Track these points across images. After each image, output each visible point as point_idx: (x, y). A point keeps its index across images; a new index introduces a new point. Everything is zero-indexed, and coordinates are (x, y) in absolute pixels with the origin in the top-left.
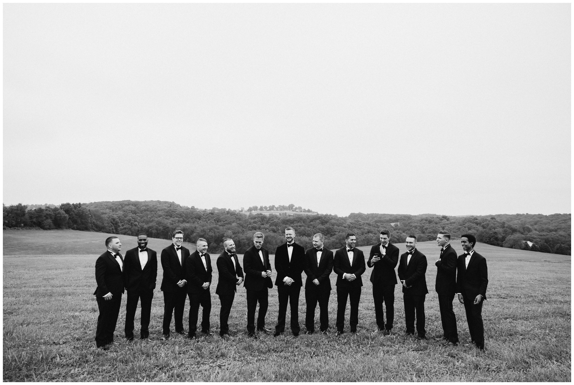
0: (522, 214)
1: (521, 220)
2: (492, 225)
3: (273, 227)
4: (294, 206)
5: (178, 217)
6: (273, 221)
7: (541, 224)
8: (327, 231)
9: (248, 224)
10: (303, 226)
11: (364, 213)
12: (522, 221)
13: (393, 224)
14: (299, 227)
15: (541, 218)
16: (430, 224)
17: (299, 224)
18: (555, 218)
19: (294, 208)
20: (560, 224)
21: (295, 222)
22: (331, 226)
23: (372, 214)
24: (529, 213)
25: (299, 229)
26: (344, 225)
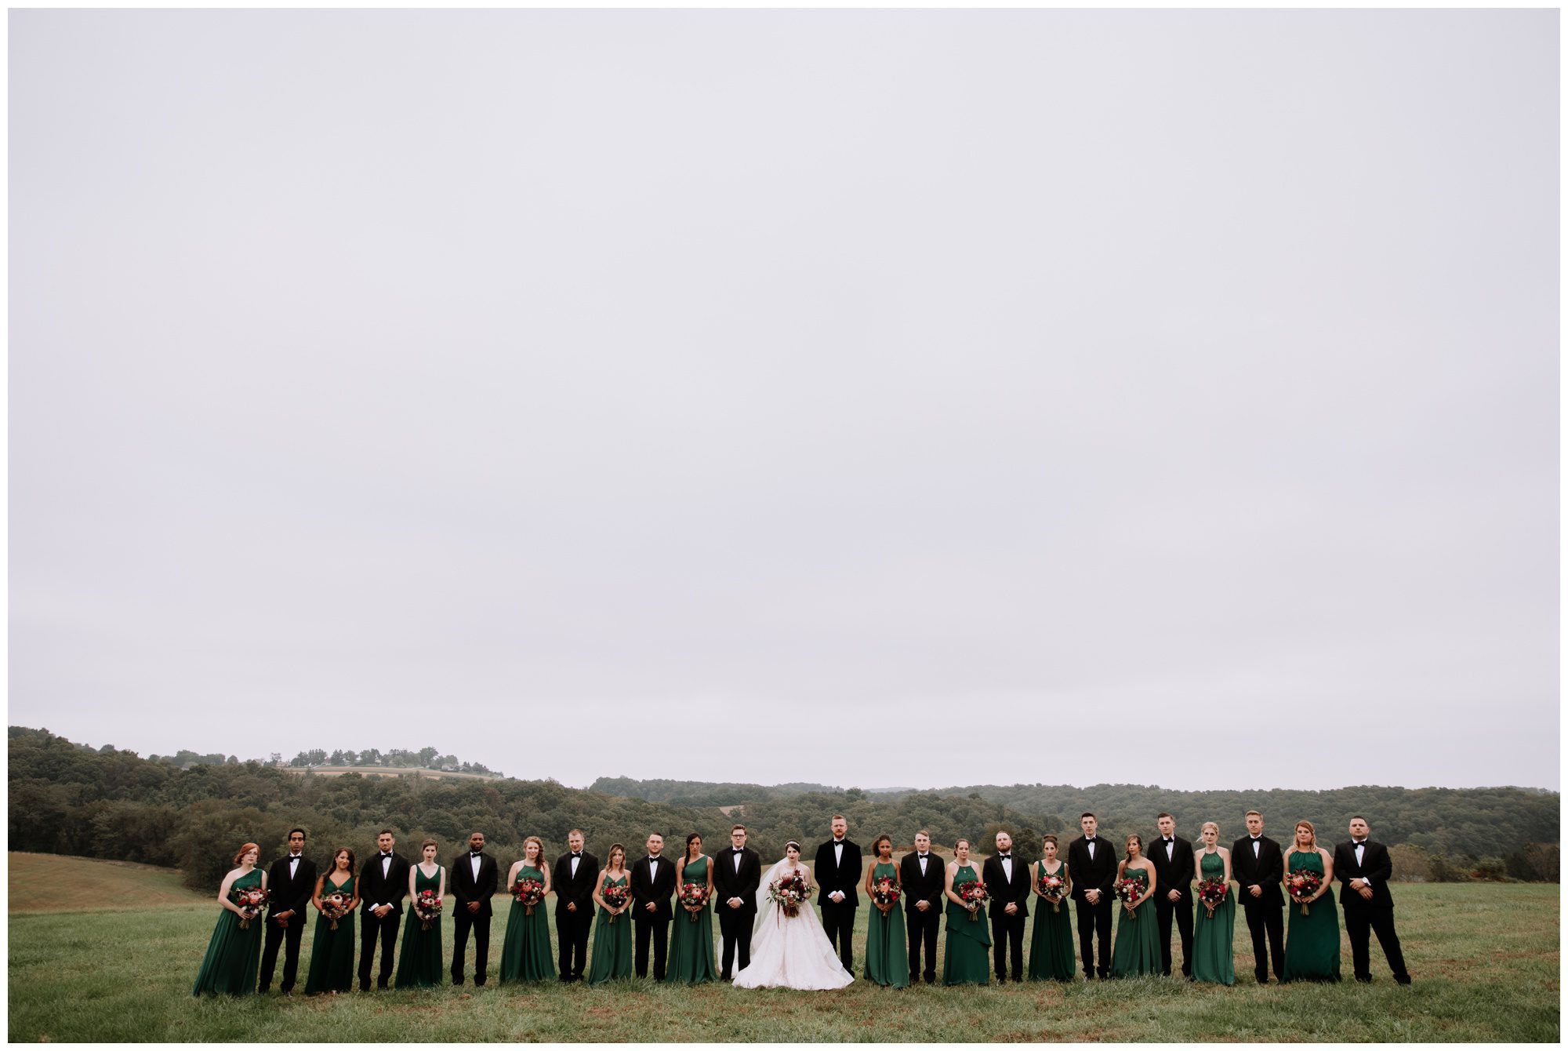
0: (1026, 784)
1: (1028, 800)
2: (976, 812)
3: (399, 816)
4: (436, 753)
5: (82, 782)
6: (399, 798)
7: (1072, 809)
8: (558, 827)
9: (318, 804)
10: (486, 812)
11: (635, 779)
12: (1029, 802)
13: (726, 810)
14: (477, 817)
15: (1070, 795)
16: (824, 812)
17: (476, 807)
18: (1099, 794)
19: (435, 758)
20: (1112, 809)
21: (464, 801)
22: (567, 815)
23: (658, 782)
24: (1043, 784)
25: (478, 821)
26: (604, 812)
